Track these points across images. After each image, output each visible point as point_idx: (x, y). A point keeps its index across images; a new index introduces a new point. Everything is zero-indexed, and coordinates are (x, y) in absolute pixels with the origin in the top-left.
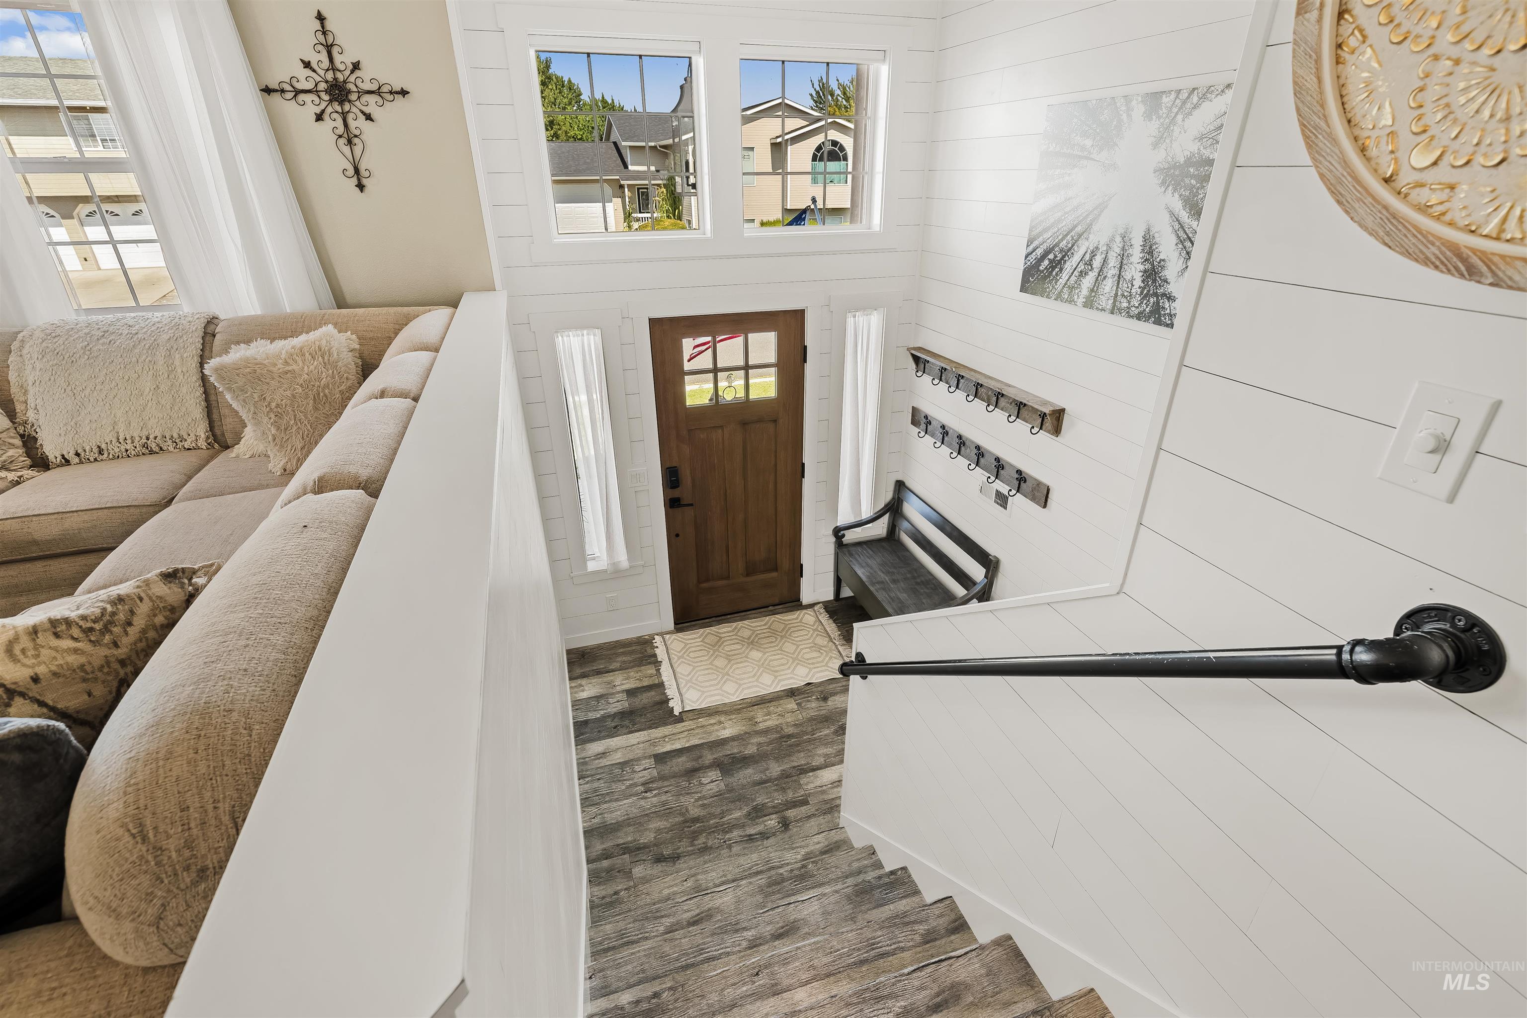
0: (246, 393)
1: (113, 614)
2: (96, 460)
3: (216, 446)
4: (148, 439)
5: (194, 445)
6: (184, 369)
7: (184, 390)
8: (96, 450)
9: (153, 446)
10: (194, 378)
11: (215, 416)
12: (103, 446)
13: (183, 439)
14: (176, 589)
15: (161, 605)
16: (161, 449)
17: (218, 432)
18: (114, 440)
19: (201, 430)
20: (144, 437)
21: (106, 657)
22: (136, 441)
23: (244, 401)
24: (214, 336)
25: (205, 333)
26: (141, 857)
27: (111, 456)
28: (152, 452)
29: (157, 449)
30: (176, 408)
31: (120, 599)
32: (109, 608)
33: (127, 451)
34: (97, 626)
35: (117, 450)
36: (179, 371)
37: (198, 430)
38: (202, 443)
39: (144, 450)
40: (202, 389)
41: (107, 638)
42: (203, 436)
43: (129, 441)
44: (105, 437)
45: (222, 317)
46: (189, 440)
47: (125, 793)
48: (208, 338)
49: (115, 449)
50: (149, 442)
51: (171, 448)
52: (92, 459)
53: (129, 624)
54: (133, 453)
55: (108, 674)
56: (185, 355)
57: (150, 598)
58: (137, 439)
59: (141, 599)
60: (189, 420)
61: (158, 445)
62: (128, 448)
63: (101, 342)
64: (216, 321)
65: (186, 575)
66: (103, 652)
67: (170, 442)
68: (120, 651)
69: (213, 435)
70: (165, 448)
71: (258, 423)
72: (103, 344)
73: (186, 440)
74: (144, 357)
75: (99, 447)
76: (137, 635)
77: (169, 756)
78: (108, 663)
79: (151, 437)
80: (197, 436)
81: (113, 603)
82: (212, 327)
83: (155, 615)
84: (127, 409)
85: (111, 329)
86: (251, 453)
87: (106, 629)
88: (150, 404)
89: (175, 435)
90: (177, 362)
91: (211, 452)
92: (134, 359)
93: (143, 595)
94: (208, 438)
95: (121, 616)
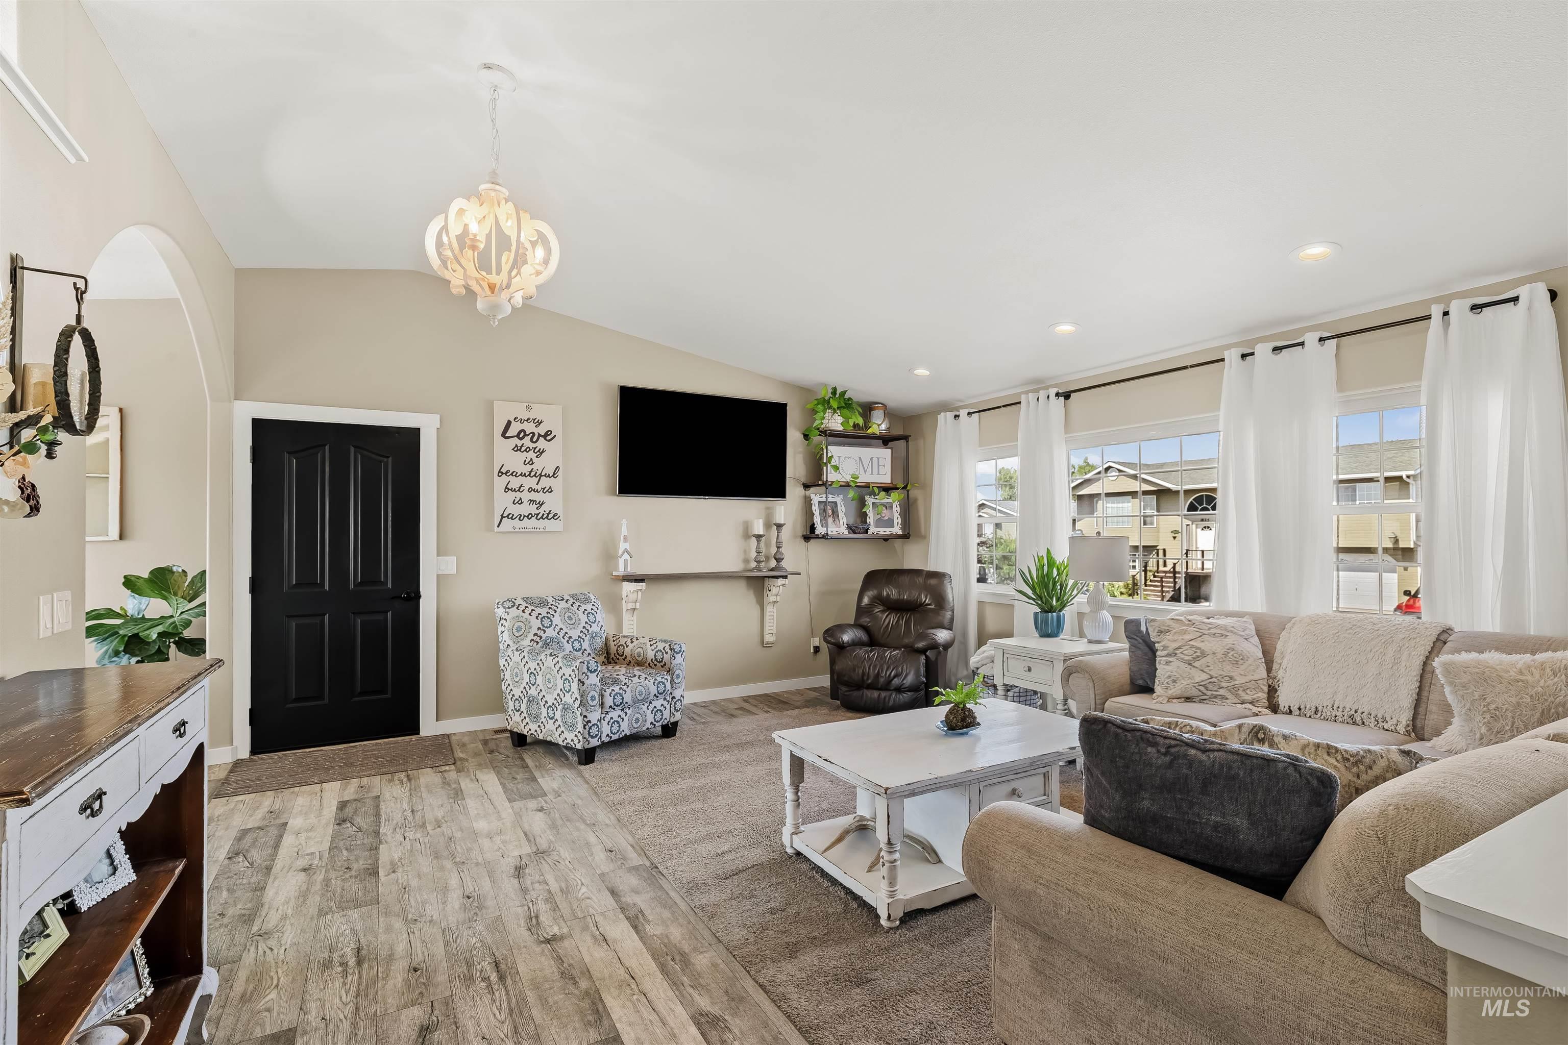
0: (1467, 689)
1: (1363, 757)
2: (1310, 717)
3: (1413, 735)
4: (1356, 712)
5: (1393, 728)
6: (1408, 665)
7: (1402, 680)
8: (1313, 709)
9: (1358, 719)
10: (1415, 673)
11: (1421, 710)
12: (1320, 708)
13: (1385, 720)
14: (1406, 763)
15: (1394, 767)
16: (1363, 723)
17: (1419, 724)
18: (1330, 706)
19: (1405, 718)
20: (1353, 710)
21: (1350, 781)
22: (1346, 711)
23: (1462, 696)
24: (1445, 643)
25: (1438, 639)
26: (1379, 853)
27: (1322, 717)
28: (1355, 723)
29: (1360, 722)
30: (1389, 694)
31: (1369, 751)
32: (1362, 753)
33: (1336, 716)
34: (1352, 760)
35: (1329, 714)
36: (1403, 664)
37: (1402, 717)
38: (1401, 728)
39: (1349, 720)
40: (1418, 684)
41: (1355, 769)
42: (1404, 723)
43: (1340, 710)
44: (1323, 701)
45: (1457, 629)
46: (1390, 723)
47: (1379, 817)
48: (1439, 644)
49: (1328, 713)
50: (1355, 715)
51: (1372, 725)
52: (1308, 715)
53: (1371, 768)
54: (1340, 719)
55: (1347, 792)
56: (1413, 653)
57: (1388, 759)
58: (1348, 709)
59: (1382, 757)
60: (1397, 706)
61: (1362, 719)
62: (1338, 714)
63: (1348, 632)
64: (1450, 632)
65: (1415, 758)
66: (1350, 777)
67: (1373, 720)
68: (1359, 782)
69: (1413, 725)
70: (1367, 723)
71: (1468, 718)
72: (1349, 634)
73: (1387, 722)
74: (1377, 648)
75: (1316, 708)
76: (1373, 778)
77: (1411, 810)
78: (1349, 785)
79: (1360, 711)
80: (1398, 721)
81: (1365, 751)
82: (1446, 635)
83: (1387, 771)
84: (1349, 685)
85: (1359, 624)
86: (1449, 748)
87: (1356, 764)
88: (1368, 685)
89: (1380, 716)
90: (1404, 658)
91: (1407, 738)
92: (1369, 649)
93: (1384, 755)
94: (1408, 726)
95: (1367, 761)
